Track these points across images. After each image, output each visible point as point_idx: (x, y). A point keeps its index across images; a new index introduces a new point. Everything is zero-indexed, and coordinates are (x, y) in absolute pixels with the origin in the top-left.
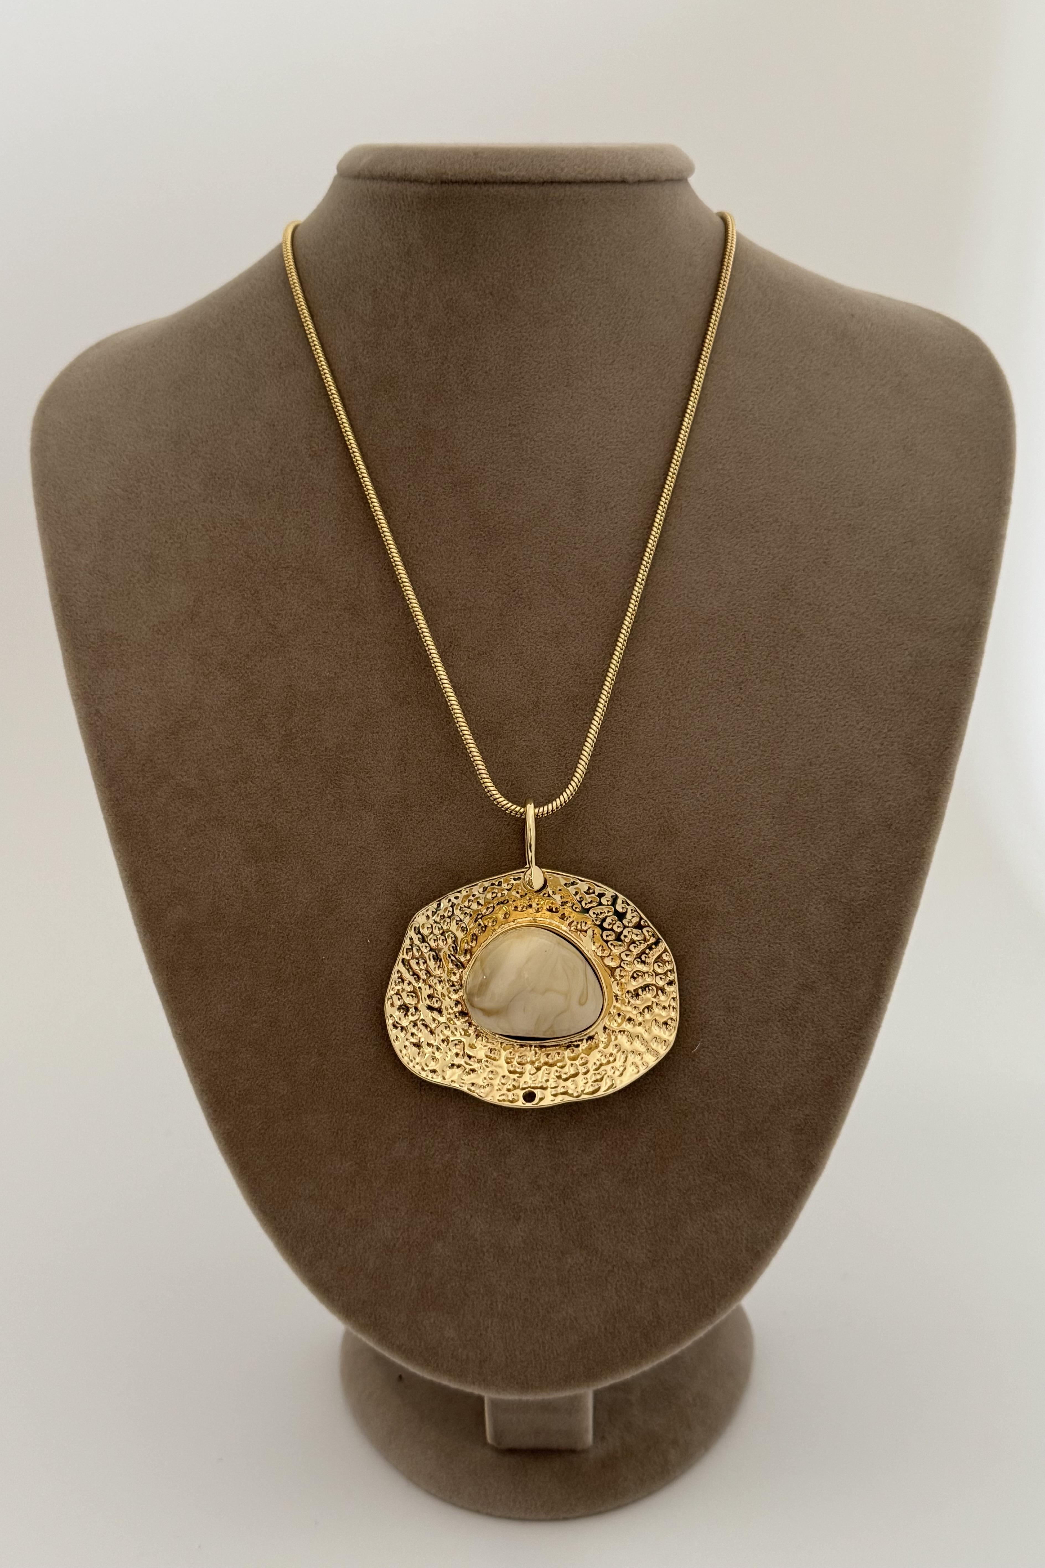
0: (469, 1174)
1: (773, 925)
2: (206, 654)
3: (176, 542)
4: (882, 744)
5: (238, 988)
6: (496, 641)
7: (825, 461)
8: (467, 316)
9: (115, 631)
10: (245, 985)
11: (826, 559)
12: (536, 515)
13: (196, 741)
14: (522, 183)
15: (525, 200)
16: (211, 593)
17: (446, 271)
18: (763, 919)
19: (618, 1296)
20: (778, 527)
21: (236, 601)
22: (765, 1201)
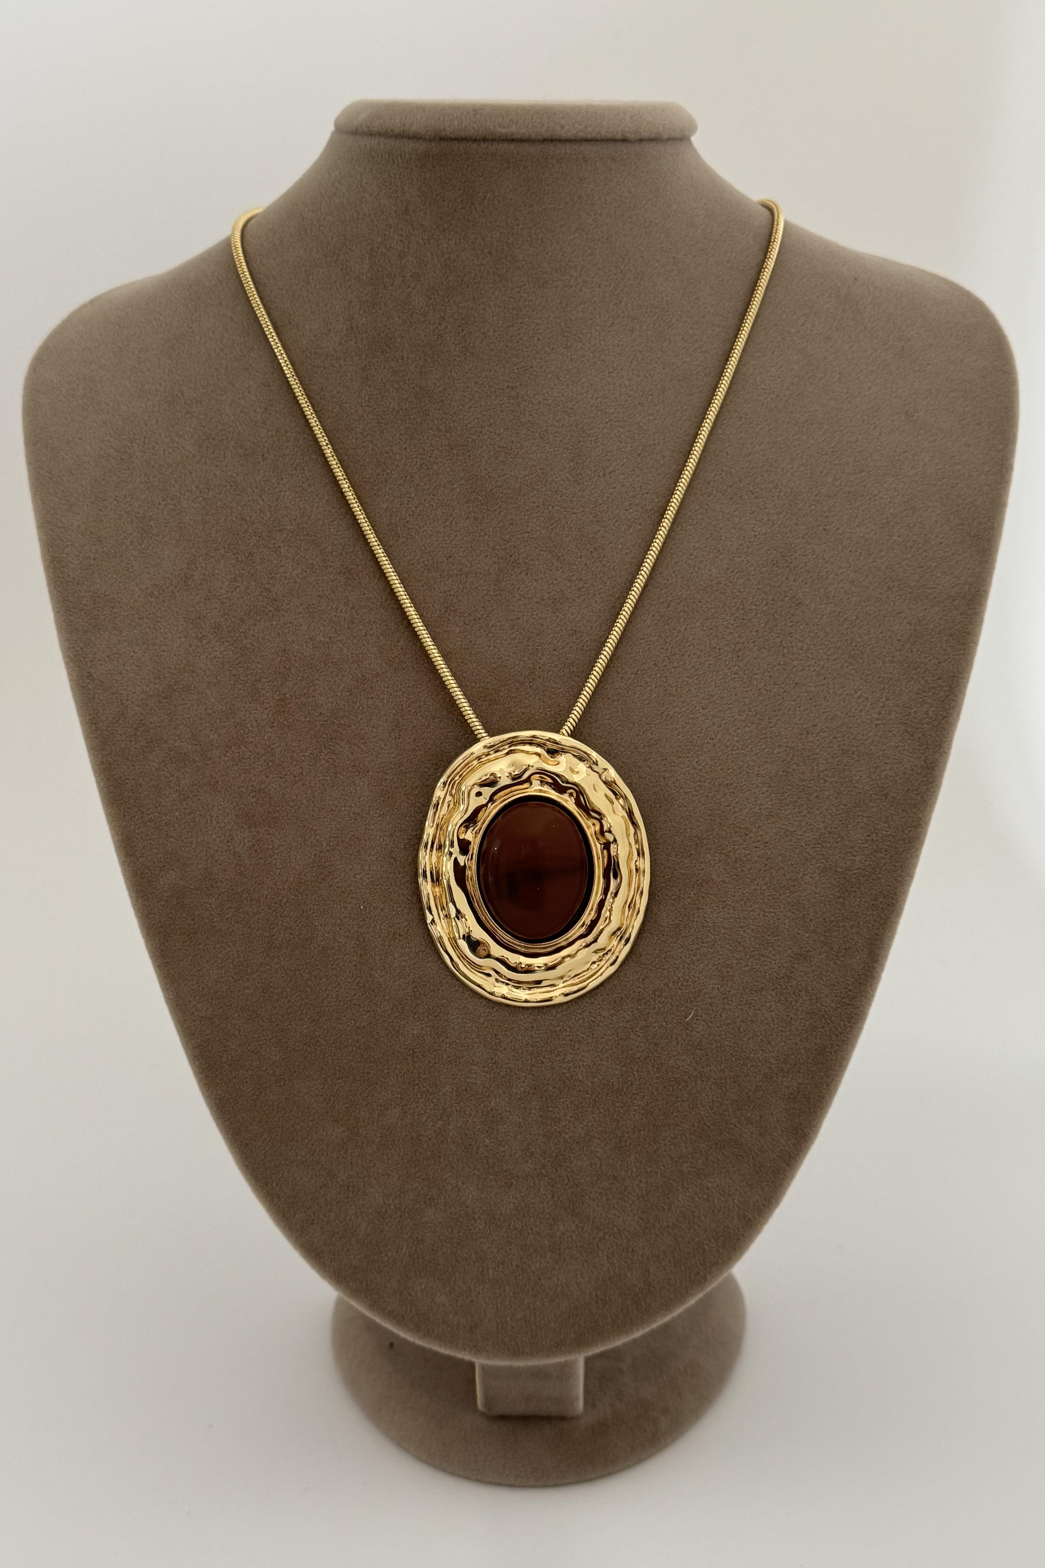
0: (460, 1141)
1: (768, 894)
2: (199, 618)
3: (170, 504)
4: (880, 714)
5: (231, 954)
6: (492, 606)
7: (826, 427)
8: (466, 275)
9: (107, 594)
10: (238, 951)
11: (826, 525)
12: (534, 480)
13: (189, 705)
14: (521, 141)
15: (525, 158)
16: (204, 557)
17: (444, 230)
18: (758, 888)
19: (610, 1263)
20: (778, 494)
21: (231, 564)
22: (757, 1169)
